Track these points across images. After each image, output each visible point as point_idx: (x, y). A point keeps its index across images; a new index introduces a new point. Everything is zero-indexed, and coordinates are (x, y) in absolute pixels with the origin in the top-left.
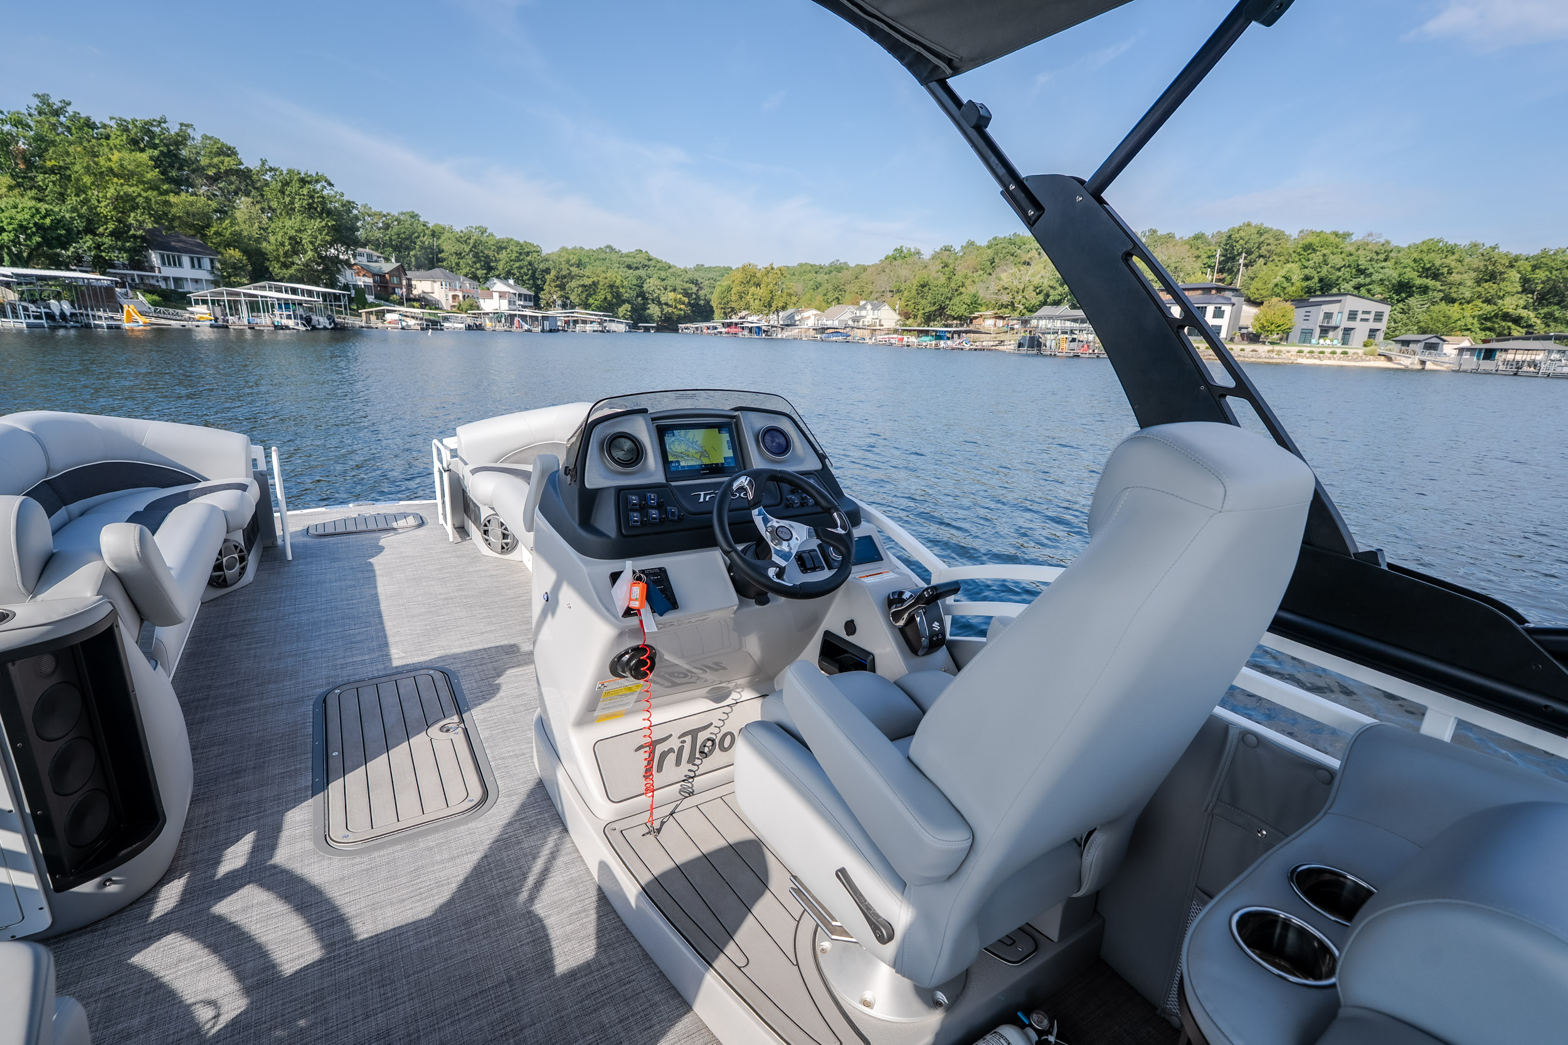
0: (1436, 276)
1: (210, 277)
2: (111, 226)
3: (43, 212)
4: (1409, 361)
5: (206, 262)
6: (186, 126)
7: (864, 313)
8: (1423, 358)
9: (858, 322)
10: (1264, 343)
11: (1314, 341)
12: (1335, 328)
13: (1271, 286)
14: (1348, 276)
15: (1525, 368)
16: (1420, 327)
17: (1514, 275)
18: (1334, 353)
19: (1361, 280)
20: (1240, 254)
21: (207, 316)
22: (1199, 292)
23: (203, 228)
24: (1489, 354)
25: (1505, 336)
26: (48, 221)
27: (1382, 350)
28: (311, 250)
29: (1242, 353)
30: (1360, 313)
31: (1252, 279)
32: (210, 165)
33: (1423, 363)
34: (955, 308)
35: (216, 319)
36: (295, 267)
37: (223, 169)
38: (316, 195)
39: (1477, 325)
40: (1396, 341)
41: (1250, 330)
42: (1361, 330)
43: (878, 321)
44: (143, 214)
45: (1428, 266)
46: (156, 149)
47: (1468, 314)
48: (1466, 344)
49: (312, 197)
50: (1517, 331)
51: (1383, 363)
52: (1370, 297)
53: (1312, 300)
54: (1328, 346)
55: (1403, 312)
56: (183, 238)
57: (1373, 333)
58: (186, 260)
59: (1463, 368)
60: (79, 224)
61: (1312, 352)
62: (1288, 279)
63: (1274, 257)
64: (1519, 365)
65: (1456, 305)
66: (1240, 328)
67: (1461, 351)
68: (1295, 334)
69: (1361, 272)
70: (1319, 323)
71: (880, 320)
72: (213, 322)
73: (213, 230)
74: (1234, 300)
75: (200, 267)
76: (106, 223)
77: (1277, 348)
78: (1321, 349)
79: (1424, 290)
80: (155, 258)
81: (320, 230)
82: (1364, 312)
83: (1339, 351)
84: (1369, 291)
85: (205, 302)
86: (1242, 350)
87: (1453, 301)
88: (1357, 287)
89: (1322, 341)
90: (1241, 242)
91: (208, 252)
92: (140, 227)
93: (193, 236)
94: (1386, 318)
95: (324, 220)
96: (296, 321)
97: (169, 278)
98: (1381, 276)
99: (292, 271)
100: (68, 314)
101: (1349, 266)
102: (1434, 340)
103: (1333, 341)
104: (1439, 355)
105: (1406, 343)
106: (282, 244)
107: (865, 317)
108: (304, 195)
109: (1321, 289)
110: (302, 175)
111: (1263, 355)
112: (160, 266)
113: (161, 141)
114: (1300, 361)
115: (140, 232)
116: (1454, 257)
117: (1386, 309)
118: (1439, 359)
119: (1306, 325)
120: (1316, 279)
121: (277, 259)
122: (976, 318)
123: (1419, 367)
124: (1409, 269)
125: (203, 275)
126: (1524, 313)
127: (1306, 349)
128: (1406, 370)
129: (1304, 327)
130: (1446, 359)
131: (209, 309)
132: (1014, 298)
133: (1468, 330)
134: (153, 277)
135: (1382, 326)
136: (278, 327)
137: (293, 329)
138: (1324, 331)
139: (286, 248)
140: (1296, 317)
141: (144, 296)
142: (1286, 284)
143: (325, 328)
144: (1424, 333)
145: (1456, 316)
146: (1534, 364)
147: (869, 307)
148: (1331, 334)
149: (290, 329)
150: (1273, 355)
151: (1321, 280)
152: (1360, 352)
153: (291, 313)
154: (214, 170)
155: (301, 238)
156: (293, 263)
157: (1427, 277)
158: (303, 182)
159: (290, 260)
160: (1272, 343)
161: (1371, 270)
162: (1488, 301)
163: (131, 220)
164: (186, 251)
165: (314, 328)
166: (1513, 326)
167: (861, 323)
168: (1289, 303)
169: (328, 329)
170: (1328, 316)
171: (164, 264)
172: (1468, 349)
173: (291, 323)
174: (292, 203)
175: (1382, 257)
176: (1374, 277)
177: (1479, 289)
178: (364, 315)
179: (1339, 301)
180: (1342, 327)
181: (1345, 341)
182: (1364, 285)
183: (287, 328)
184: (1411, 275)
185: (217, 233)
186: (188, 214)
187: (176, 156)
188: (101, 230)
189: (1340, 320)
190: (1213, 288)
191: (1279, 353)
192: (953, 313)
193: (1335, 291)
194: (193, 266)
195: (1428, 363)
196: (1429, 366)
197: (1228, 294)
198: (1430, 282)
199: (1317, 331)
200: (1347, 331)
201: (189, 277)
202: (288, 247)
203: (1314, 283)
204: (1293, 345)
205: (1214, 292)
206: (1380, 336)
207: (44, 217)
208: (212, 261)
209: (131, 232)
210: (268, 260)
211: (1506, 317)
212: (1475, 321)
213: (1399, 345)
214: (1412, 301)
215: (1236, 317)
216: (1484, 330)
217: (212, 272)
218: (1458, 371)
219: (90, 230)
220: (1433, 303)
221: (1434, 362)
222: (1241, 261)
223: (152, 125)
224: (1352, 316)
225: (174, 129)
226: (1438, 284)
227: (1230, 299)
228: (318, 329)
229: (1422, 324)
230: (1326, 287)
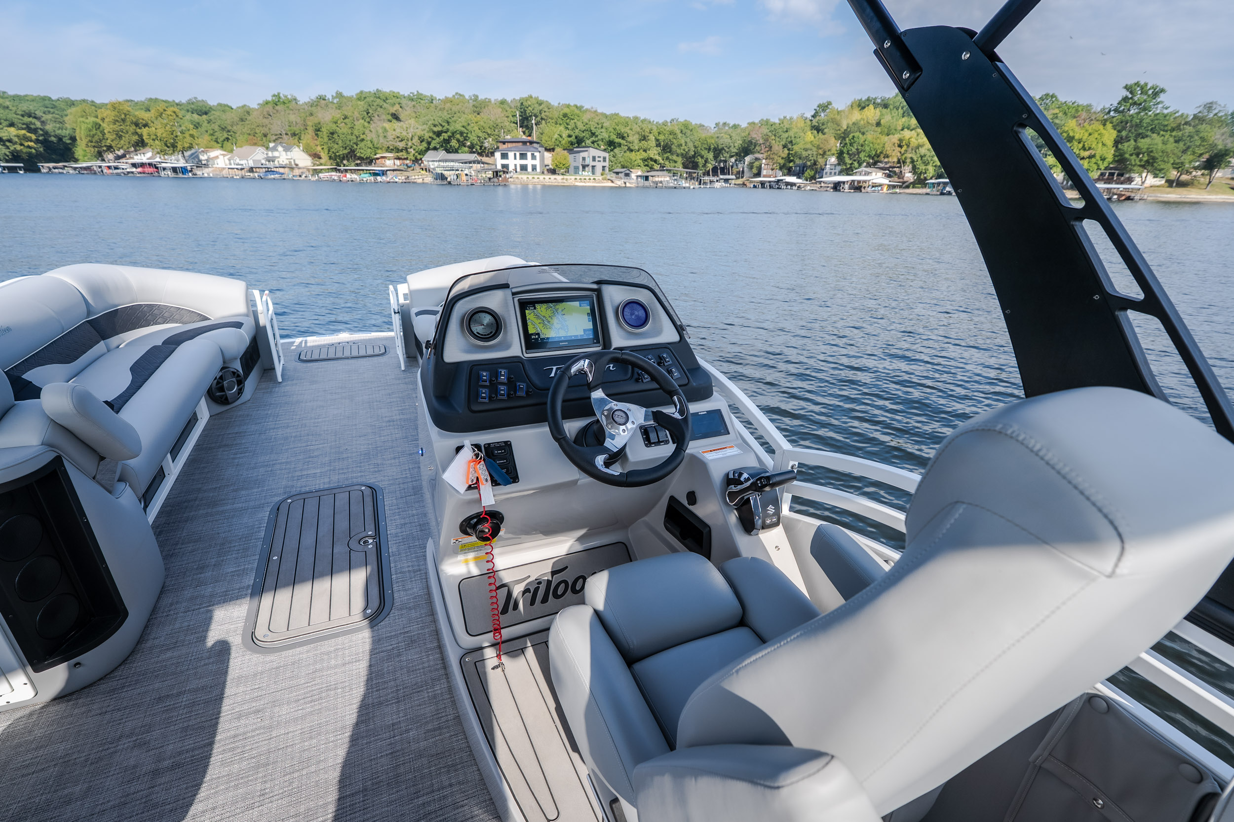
0: (623, 138)
4: (619, 183)
7: (276, 154)
8: (625, 181)
9: (273, 161)
10: (559, 174)
11: (580, 173)
12: (588, 165)
13: (553, 140)
14: (587, 136)
15: (659, 184)
16: (622, 165)
17: (652, 137)
18: (590, 179)
19: (593, 139)
20: (531, 116)
22: (521, 144)
24: (647, 178)
25: (652, 169)
27: (609, 177)
29: (550, 180)
30: (597, 157)
31: (542, 134)
33: (625, 183)
34: (362, 151)
39: (642, 163)
40: (614, 172)
41: (551, 166)
42: (599, 166)
43: (292, 161)
45: (619, 132)
47: (637, 157)
48: (639, 173)
50: (657, 167)
51: (610, 184)
52: (598, 147)
53: (575, 149)
54: (587, 176)
55: (614, 157)
57: (604, 167)
59: (640, 185)
61: (580, 179)
62: (561, 136)
63: (550, 120)
64: (656, 183)
65: (634, 152)
66: (546, 166)
67: (637, 176)
68: (571, 169)
69: (593, 134)
70: (581, 163)
71: (294, 160)
74: (540, 149)
77: (565, 177)
78: (584, 177)
79: (620, 145)
82: (598, 157)
83: (592, 178)
84: (598, 145)
86: (550, 179)
87: (632, 151)
88: (593, 142)
89: (583, 173)
90: (529, 108)
94: (607, 160)
98: (602, 137)
101: (587, 130)
102: (628, 172)
103: (587, 173)
104: (630, 179)
105: (617, 173)
107: (279, 157)
109: (577, 143)
111: (560, 181)
114: (577, 184)
116: (628, 128)
117: (606, 155)
118: (630, 181)
119: (576, 164)
120: (574, 137)
122: (378, 159)
123: (624, 185)
124: (612, 134)
126: (657, 157)
127: (578, 178)
128: (620, 187)
129: (575, 165)
130: (633, 181)
132: (407, 145)
133: (639, 166)
135: (607, 164)
138: (584, 167)
140: (570, 157)
142: (561, 139)
144: (623, 168)
145: (634, 159)
146: (661, 182)
147: (280, 148)
148: (587, 169)
150: (565, 181)
151: (576, 137)
152: (601, 178)
157: (620, 138)
160: (562, 174)
161: (597, 134)
162: (645, 151)
166: (655, 164)
167: (276, 162)
168: (566, 151)
170: (584, 159)
172: (640, 176)
175: (600, 126)
176: (600, 137)
177: (640, 144)
179: (587, 151)
180: (591, 165)
181: (593, 173)
182: (596, 141)
184: (614, 137)
189: (589, 161)
190: (528, 142)
191: (567, 179)
192: (362, 155)
193: (583, 144)
195: (627, 183)
196: (628, 185)
197: (535, 145)
198: (620, 140)
199: (581, 168)
200: (593, 167)
203: (573, 139)
204: (572, 175)
205: (528, 144)
206: (607, 169)
211: (651, 159)
212: (641, 161)
213: (615, 174)
214: (617, 150)
215: (542, 159)
216: (645, 166)
218: (637, 187)
220: (625, 152)
221: (629, 183)
222: (533, 122)
224: (594, 159)
226: (625, 142)
227: (537, 149)
229: (622, 163)
230: (579, 141)
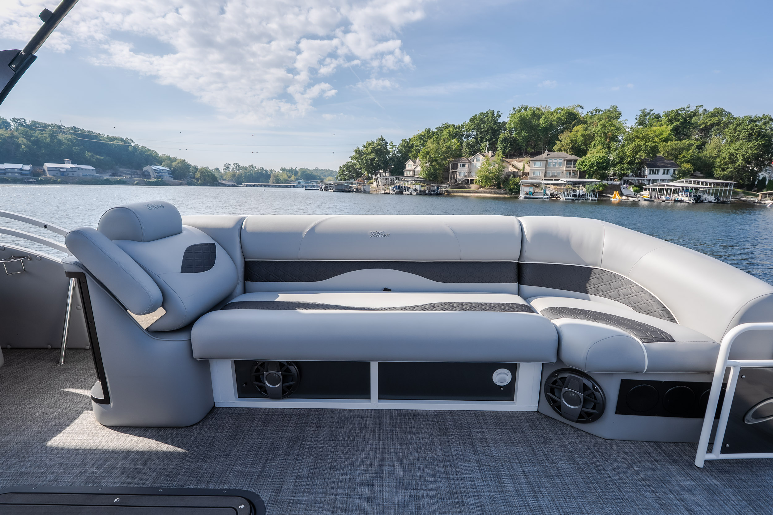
1: (671, 178)
2: (629, 159)
3: (601, 157)
5: (671, 171)
6: (699, 106)
21: (647, 196)
23: (678, 155)
26: (601, 161)
28: (742, 160)
32: (703, 123)
35: (651, 197)
36: (729, 170)
37: (709, 123)
38: (756, 128)
44: (643, 152)
46: (678, 121)
49: (753, 129)
56: (665, 161)
58: (661, 171)
60: (617, 160)
72: (649, 199)
73: (682, 155)
75: (667, 173)
76: (627, 158)
80: (647, 171)
81: (751, 148)
85: (649, 189)
91: (674, 166)
92: (640, 158)
93: (672, 160)
95: (757, 141)
96: (690, 198)
97: (650, 180)
99: (725, 173)
100: (581, 195)
106: (724, 158)
108: (748, 129)
110: (753, 118)
112: (648, 175)
113: (682, 117)
115: (640, 161)
121: (719, 167)
125: (668, 177)
131: (649, 193)
134: (644, 180)
136: (675, 201)
137: (686, 202)
139: (726, 160)
141: (633, 188)
143: (710, 202)
149: (684, 202)
153: (688, 194)
154: (704, 125)
155: (737, 154)
156: (728, 168)
158: (752, 121)
159: (727, 166)
163: (637, 156)
164: (662, 167)
165: (702, 202)
169: (712, 202)
171: (650, 173)
173: (686, 199)
174: (739, 135)
178: (760, 196)
183: (682, 201)
185: (684, 157)
186: (673, 149)
187: (689, 122)
188: (625, 161)
194: (664, 173)
201: (660, 179)
202: (727, 159)
207: (600, 160)
208: (674, 171)
209: (636, 161)
210: (714, 167)
217: (672, 176)
219: (621, 162)
223: (681, 110)
225: (692, 109)
228: (705, 202)
